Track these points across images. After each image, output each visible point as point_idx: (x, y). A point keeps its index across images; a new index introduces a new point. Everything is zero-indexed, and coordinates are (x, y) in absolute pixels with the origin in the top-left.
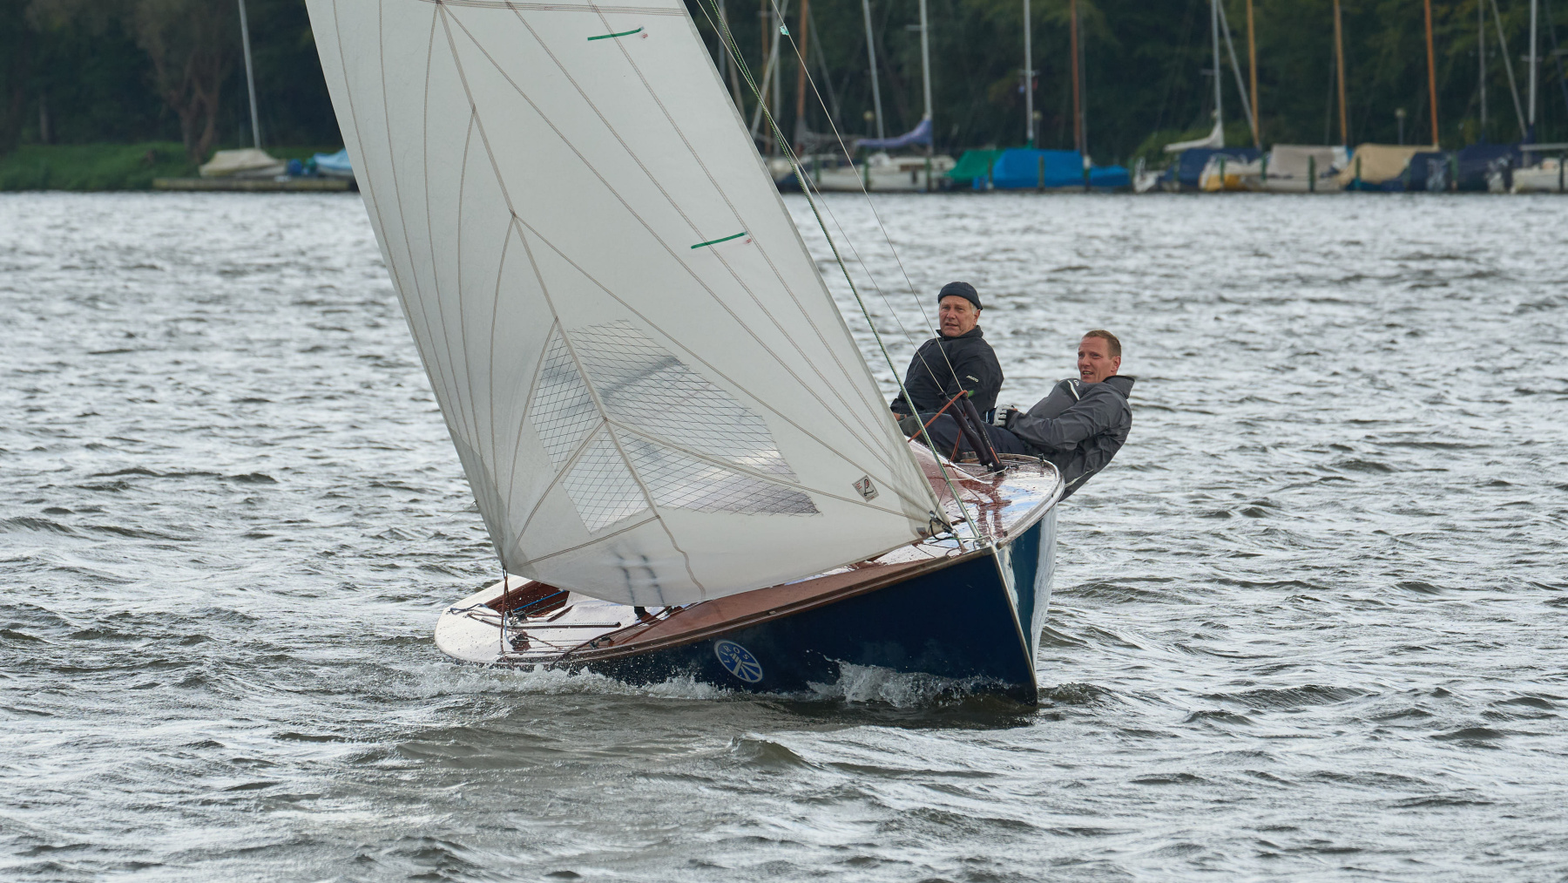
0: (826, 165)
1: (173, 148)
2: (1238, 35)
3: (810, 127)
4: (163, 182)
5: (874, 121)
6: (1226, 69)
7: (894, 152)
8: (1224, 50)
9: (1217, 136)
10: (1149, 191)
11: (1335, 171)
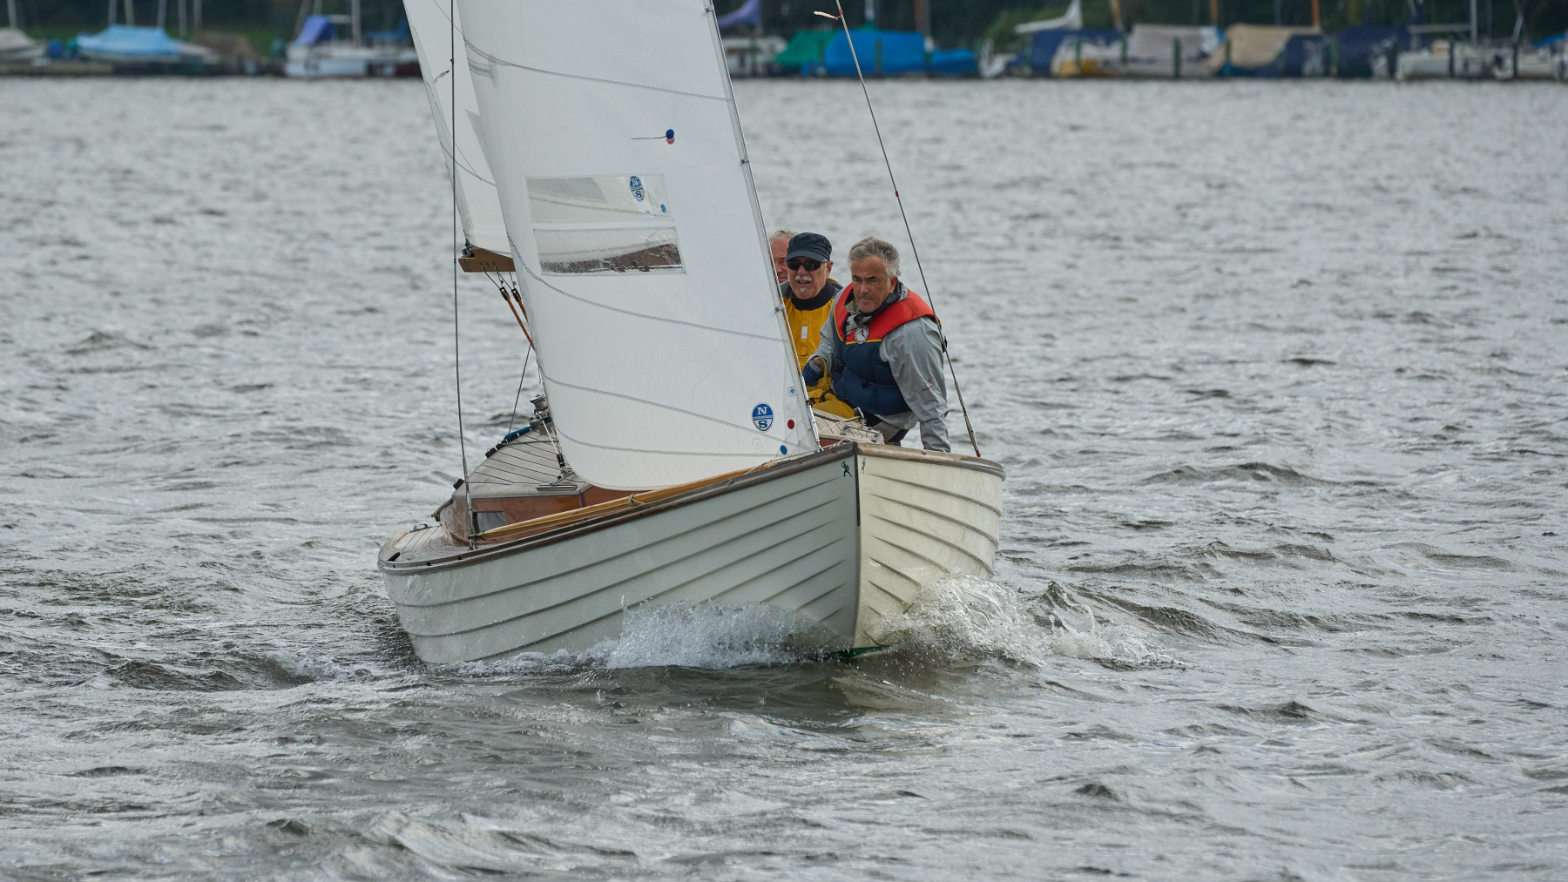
9: (1073, 16)
10: (998, 77)
11: (1203, 56)
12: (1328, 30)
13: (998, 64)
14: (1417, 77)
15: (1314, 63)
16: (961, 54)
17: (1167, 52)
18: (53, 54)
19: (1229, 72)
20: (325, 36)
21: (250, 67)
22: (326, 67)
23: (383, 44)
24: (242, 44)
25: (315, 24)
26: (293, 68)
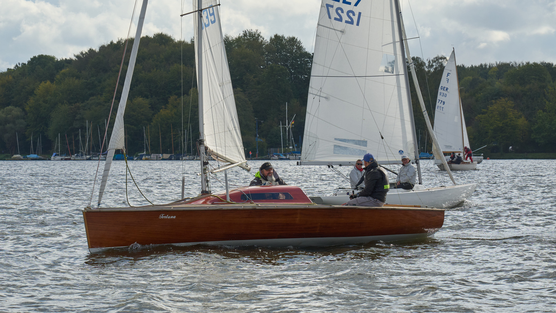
0: (94, 157)
1: (9, 155)
2: (148, 140)
3: (92, 152)
4: (7, 159)
5: (101, 151)
6: (146, 144)
7: (103, 155)
8: (146, 142)
9: (145, 153)
10: (136, 160)
11: (160, 157)
12: (175, 154)
13: (136, 159)
14: (184, 160)
15: (173, 158)
16: (131, 157)
17: (156, 157)
18: (24, 158)
19: (163, 159)
20: (56, 155)
21: (47, 159)
22: (56, 159)
23: (63, 156)
24: (46, 156)
25: (54, 154)
26: (51, 159)
